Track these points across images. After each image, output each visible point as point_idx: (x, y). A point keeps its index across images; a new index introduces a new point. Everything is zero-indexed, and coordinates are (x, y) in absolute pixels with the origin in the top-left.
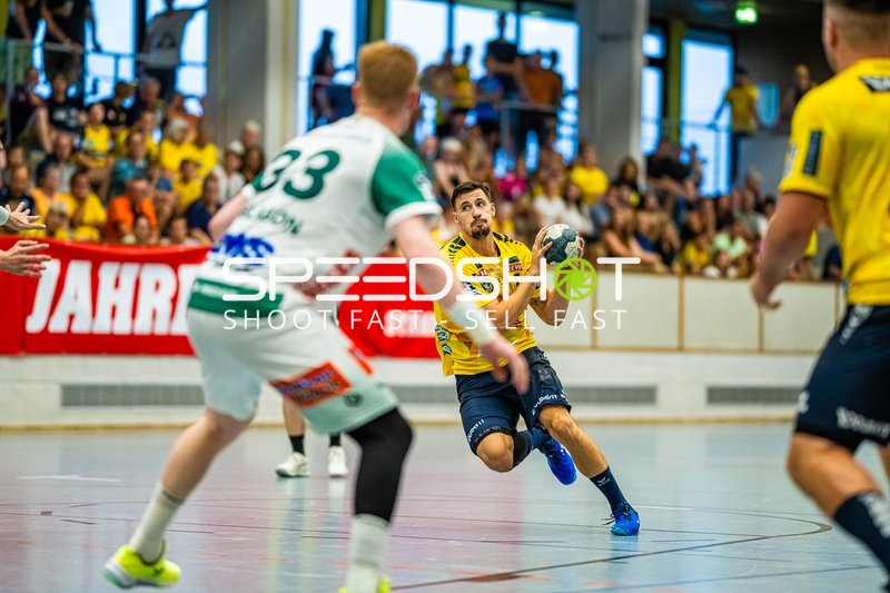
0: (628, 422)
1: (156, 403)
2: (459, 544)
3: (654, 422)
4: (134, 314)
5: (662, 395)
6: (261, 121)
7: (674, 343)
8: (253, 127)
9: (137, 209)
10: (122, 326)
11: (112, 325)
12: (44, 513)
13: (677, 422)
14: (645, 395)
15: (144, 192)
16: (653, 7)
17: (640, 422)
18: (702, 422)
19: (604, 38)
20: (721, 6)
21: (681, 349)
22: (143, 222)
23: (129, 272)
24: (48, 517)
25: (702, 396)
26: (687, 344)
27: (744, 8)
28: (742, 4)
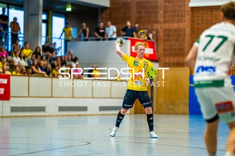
3: (44, 116)
5: (47, 109)
7: (50, 96)
16: (44, 7)
17: (41, 116)
18: (57, 116)
19: (31, 15)
20: (62, 7)
21: (52, 97)
25: (57, 109)
26: (53, 96)
27: (69, 8)
28: (68, 7)
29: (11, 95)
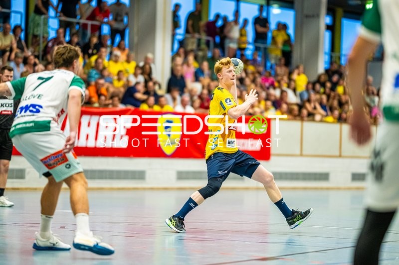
0: (316, 189)
1: (106, 178)
2: (250, 243)
3: (328, 189)
4: (96, 139)
5: (332, 177)
6: (153, 53)
7: (338, 154)
8: (150, 56)
9: (99, 92)
10: (91, 144)
11: (87, 143)
12: (61, 227)
13: (338, 189)
14: (324, 177)
15: (103, 85)
16: (330, 3)
17: (322, 189)
18: (349, 189)
19: (307, 16)
20: (359, 2)
21: (340, 156)
22: (103, 98)
23: (94, 119)
24: (63, 229)
25: (349, 177)
26: (343, 154)
27: (370, 3)
28: (368, 2)
29: (273, 151)
